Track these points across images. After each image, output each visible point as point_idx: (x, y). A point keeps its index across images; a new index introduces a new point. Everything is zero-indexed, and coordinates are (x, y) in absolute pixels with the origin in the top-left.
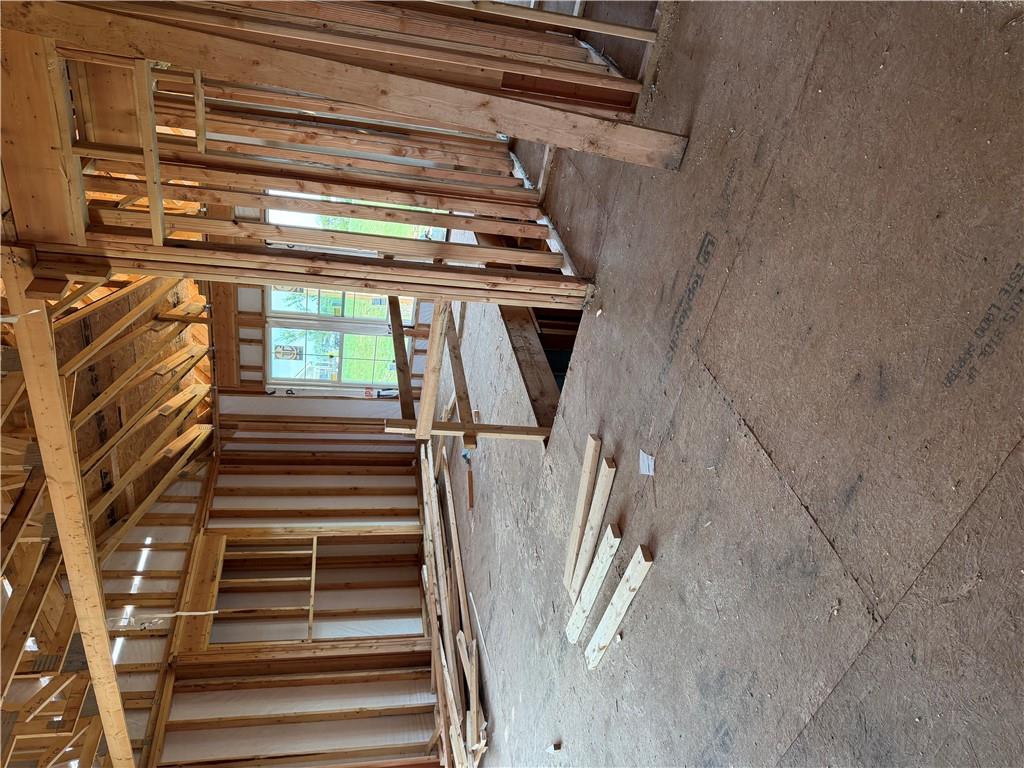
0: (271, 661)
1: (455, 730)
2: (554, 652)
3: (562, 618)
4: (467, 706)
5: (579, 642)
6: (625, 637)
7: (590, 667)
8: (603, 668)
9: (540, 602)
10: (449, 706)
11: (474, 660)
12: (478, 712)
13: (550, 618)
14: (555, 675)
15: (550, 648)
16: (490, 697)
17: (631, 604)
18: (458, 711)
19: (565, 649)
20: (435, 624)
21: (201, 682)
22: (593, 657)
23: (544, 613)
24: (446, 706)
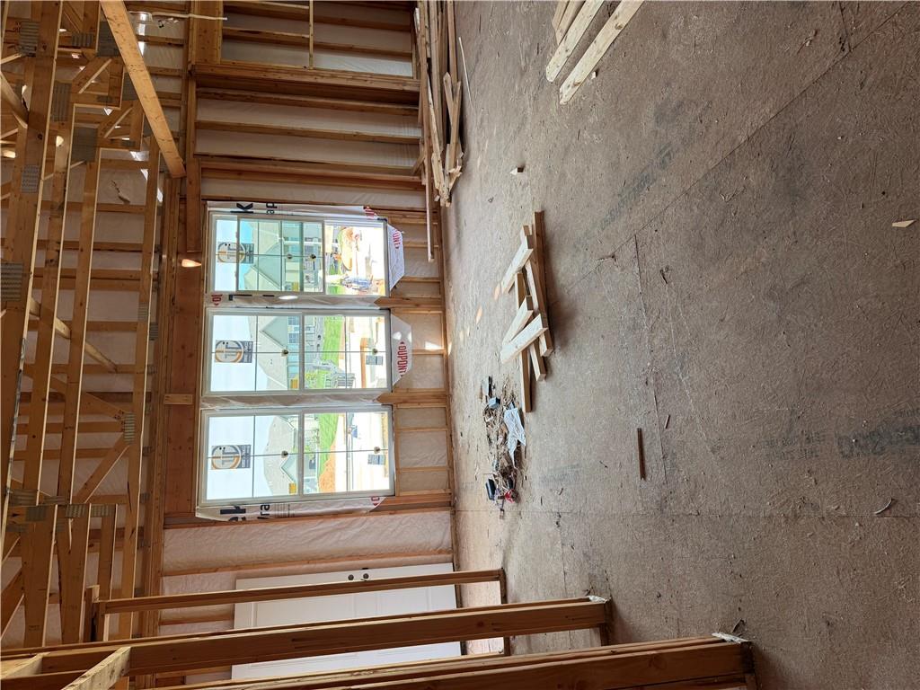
0: (279, 81)
1: (436, 157)
2: (531, 91)
3: (544, 57)
4: (447, 139)
5: (556, 80)
6: (600, 74)
7: (562, 102)
8: (574, 103)
9: (525, 45)
10: (433, 138)
11: (458, 99)
12: (457, 144)
13: (532, 60)
14: (529, 111)
15: (528, 87)
16: (469, 131)
17: (613, 42)
18: (440, 142)
19: (543, 88)
20: (425, 66)
21: (220, 91)
22: (567, 92)
23: (528, 55)
24: (430, 137)
